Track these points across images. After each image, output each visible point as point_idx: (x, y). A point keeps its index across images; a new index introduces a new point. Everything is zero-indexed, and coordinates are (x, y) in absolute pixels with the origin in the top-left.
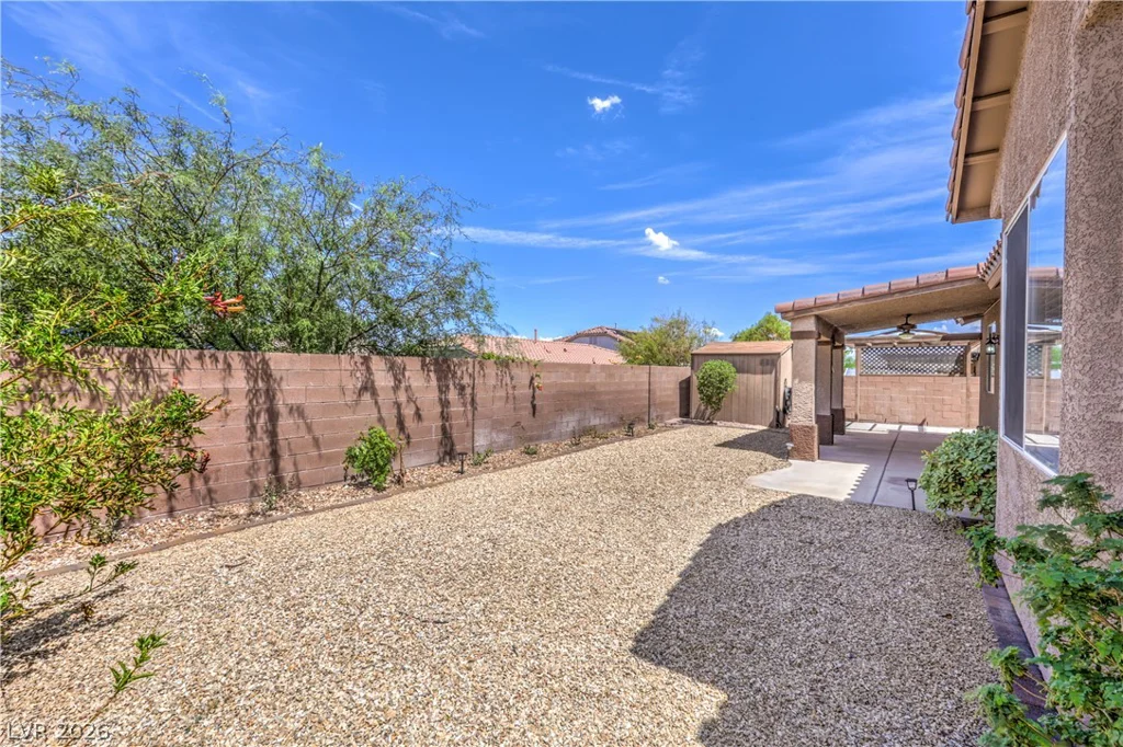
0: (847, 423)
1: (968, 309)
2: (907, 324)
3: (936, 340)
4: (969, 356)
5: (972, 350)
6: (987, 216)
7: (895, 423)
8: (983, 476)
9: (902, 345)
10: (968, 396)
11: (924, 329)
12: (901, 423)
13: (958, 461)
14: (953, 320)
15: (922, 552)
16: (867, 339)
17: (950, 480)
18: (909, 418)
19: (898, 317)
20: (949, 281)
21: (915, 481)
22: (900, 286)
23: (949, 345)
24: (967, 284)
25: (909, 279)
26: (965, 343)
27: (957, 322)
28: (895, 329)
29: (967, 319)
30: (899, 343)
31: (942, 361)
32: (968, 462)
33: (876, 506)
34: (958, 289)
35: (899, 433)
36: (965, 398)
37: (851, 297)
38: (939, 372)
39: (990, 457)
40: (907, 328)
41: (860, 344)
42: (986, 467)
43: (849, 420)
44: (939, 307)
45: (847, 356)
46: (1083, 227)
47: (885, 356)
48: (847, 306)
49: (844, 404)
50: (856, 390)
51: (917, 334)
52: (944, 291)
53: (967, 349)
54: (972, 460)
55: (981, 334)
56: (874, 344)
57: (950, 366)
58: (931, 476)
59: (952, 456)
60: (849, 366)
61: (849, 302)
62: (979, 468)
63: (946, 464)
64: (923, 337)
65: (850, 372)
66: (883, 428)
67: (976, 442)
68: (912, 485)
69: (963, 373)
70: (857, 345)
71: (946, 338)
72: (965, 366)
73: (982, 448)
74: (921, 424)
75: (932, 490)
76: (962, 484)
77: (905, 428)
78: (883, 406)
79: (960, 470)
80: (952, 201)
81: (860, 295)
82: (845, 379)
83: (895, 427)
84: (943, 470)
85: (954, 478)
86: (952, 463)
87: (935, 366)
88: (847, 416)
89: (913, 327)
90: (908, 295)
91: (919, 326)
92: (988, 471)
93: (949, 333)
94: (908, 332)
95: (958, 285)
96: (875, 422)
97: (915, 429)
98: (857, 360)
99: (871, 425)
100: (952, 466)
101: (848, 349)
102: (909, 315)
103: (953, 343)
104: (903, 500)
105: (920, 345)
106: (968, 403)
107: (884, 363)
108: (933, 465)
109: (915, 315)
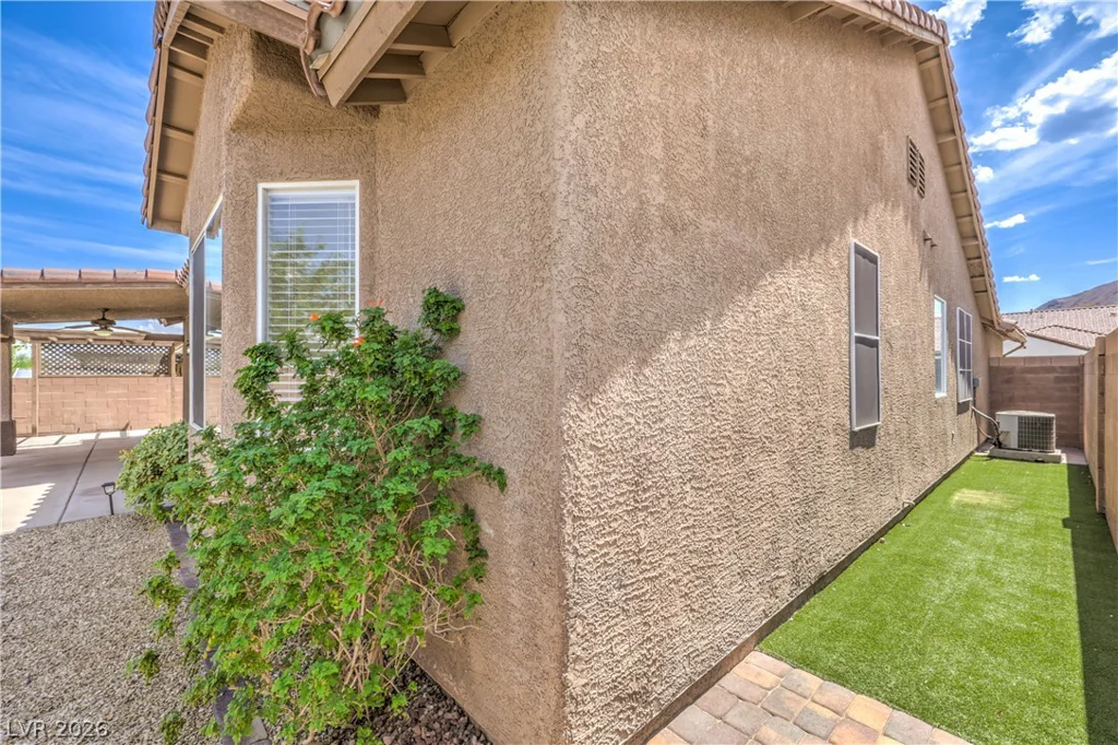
0: (18, 440)
1: (170, 311)
2: (103, 319)
3: (139, 340)
4: (173, 358)
5: (176, 352)
6: (179, 231)
7: (92, 431)
8: (179, 462)
9: (98, 343)
10: (173, 396)
11: (125, 326)
12: (98, 430)
13: (156, 454)
14: (157, 321)
15: (121, 548)
16: (50, 332)
17: (149, 473)
18: (109, 424)
19: (93, 310)
20: (148, 281)
21: (113, 484)
22: (93, 277)
23: (153, 345)
24: (167, 287)
25: (104, 271)
26: (170, 344)
27: (161, 323)
28: (89, 323)
29: (170, 321)
30: (95, 340)
31: (145, 361)
32: (166, 453)
33: (64, 524)
34: (158, 291)
35: (96, 442)
36: (169, 397)
37: (25, 278)
38: (143, 372)
39: (184, 445)
40: (105, 323)
41: (37, 338)
42: (181, 454)
43: (22, 436)
44: (140, 305)
45: (16, 354)
46: (231, 266)
47: (76, 355)
48: (17, 288)
49: (13, 416)
50: (34, 396)
51: (115, 330)
52: (144, 291)
53: (171, 350)
54: (169, 450)
55: (183, 337)
56: (59, 339)
57: (155, 367)
58: (129, 475)
59: (150, 450)
60: (22, 365)
61: (21, 283)
62: (175, 456)
63: (145, 458)
64: (124, 335)
65: (22, 374)
66: (73, 440)
67: (172, 433)
68: (109, 490)
69: (168, 374)
70: (33, 339)
71: (148, 337)
72: (170, 367)
73: (178, 438)
74: (124, 429)
75: (130, 488)
76: (160, 474)
77: (104, 435)
78: (73, 413)
79: (158, 462)
80: (146, 207)
81: (38, 277)
82: (14, 383)
83: (91, 436)
84: (142, 465)
85: (153, 471)
86: (151, 456)
87: (140, 367)
88: (20, 429)
89: (112, 323)
90: (102, 288)
91: (119, 323)
92: (183, 457)
93: (153, 332)
94: (106, 328)
95: (158, 287)
96: (64, 433)
97: (117, 435)
98: (33, 358)
99: (57, 438)
100: (150, 460)
101: (18, 343)
102: (107, 310)
103: (158, 343)
104: (99, 507)
105: (122, 344)
106: (173, 402)
107: (76, 362)
108: (132, 463)
109: (115, 310)
